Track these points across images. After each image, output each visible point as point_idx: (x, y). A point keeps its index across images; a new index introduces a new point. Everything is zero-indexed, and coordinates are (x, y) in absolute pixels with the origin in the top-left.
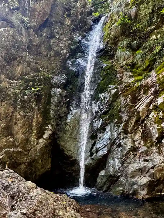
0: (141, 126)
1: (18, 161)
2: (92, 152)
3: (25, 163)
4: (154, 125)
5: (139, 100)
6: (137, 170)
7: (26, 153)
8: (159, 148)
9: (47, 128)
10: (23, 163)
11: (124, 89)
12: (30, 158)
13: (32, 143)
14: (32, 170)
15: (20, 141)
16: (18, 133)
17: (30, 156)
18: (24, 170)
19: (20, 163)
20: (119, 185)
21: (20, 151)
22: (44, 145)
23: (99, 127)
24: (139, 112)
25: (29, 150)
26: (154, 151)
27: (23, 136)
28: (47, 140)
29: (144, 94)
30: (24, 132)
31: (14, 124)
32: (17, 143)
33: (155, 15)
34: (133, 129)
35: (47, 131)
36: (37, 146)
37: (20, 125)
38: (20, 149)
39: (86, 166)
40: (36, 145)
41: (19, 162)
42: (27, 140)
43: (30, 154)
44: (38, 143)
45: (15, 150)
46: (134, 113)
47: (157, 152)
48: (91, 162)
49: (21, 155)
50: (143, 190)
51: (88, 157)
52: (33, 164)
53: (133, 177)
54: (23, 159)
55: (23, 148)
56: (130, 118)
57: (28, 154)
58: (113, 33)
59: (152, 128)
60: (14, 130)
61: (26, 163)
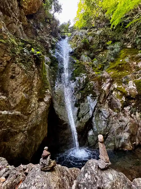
0: (107, 100)
1: (13, 130)
2: (79, 116)
3: (23, 132)
4: (117, 99)
5: (102, 84)
6: (119, 128)
7: (26, 117)
8: (124, 113)
9: (46, 92)
10: (20, 131)
11: (92, 77)
12: (30, 124)
13: (33, 105)
14: (32, 140)
15: (18, 101)
16: (16, 90)
17: (30, 122)
18: (21, 142)
19: (16, 132)
20: (110, 141)
21: (18, 115)
22: (45, 108)
23: (80, 98)
24: (105, 91)
25: (30, 114)
26: (121, 115)
27: (24, 95)
28: (47, 104)
29: (104, 81)
30: (25, 90)
31: (10, 78)
32: (13, 103)
33: (101, 45)
34: (103, 101)
35: (47, 95)
36: (39, 109)
37: (20, 80)
38: (18, 113)
39: (77, 128)
40: (37, 108)
41: (16, 130)
42: (28, 101)
43: (30, 119)
44: (39, 106)
45: (10, 113)
46: (103, 91)
47: (123, 116)
48: (80, 125)
49: (19, 121)
50: (128, 142)
51: (77, 120)
52: (34, 132)
53: (118, 134)
54: (20, 127)
55: (22, 111)
56: (101, 94)
57: (28, 118)
58: (78, 45)
59: (116, 101)
60: (9, 85)
61: (25, 131)
